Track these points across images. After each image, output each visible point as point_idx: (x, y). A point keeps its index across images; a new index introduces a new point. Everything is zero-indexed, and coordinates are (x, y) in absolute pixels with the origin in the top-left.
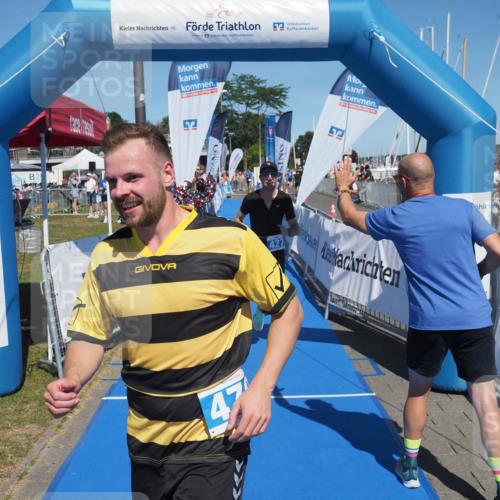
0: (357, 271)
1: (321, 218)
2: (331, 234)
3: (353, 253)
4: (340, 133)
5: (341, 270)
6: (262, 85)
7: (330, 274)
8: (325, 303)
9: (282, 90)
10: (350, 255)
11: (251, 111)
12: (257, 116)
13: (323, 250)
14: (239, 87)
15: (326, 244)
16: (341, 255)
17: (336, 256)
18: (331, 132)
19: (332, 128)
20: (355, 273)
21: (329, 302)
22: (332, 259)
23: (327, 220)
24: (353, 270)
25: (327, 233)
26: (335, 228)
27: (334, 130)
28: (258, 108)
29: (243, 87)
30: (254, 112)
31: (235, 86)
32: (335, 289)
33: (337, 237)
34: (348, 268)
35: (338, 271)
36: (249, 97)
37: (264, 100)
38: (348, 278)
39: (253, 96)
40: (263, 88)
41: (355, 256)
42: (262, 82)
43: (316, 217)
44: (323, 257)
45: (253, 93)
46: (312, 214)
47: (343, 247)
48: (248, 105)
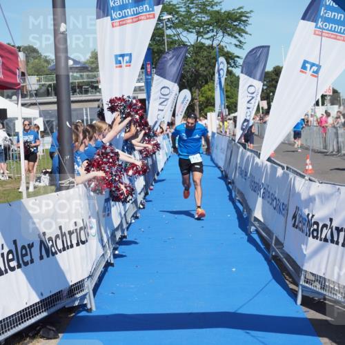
0: (337, 243)
1: (292, 176)
2: (304, 197)
3: (331, 220)
4: (315, 68)
5: (317, 243)
6: (216, 8)
7: (303, 247)
8: (297, 285)
9: (242, 14)
10: (328, 223)
11: (203, 41)
12: (211, 47)
13: (294, 217)
14: (188, 12)
15: (297, 208)
16: (316, 223)
17: (310, 224)
18: (304, 67)
19: (305, 62)
20: (334, 246)
21: (302, 282)
22: (305, 228)
23: (298, 178)
24: (332, 241)
25: (299, 194)
26: (309, 188)
27: (308, 66)
28: (213, 38)
29: (193, 11)
30: (208, 43)
31: (183, 10)
32: (310, 267)
33: (311, 200)
34: (326, 240)
35: (313, 243)
36: (200, 24)
37: (219, 27)
38: (325, 252)
39: (206, 23)
40: (218, 12)
41: (335, 224)
42: (216, 4)
43: (285, 176)
44: (294, 225)
45: (205, 18)
46: (280, 172)
47: (320, 213)
48: (198, 33)
